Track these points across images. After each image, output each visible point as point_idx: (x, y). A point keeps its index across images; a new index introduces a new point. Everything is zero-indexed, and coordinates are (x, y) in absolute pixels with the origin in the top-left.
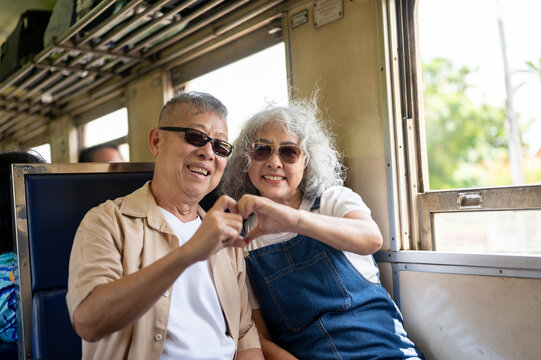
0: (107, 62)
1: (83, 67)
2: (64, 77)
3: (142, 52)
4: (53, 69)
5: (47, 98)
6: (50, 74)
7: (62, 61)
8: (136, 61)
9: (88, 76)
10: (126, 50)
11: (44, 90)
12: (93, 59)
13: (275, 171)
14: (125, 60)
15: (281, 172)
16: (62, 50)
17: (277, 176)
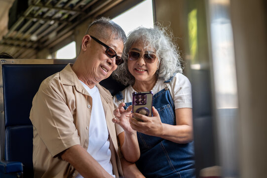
0: (63, 14)
1: (50, 18)
2: (41, 25)
3: (81, 7)
4: (35, 20)
5: (34, 38)
6: (33, 23)
7: (39, 15)
8: (78, 13)
9: (54, 23)
10: (72, 6)
11: (32, 33)
12: (56, 13)
13: (141, 67)
14: (73, 13)
15: (144, 68)
16: (37, 8)
17: (142, 69)
